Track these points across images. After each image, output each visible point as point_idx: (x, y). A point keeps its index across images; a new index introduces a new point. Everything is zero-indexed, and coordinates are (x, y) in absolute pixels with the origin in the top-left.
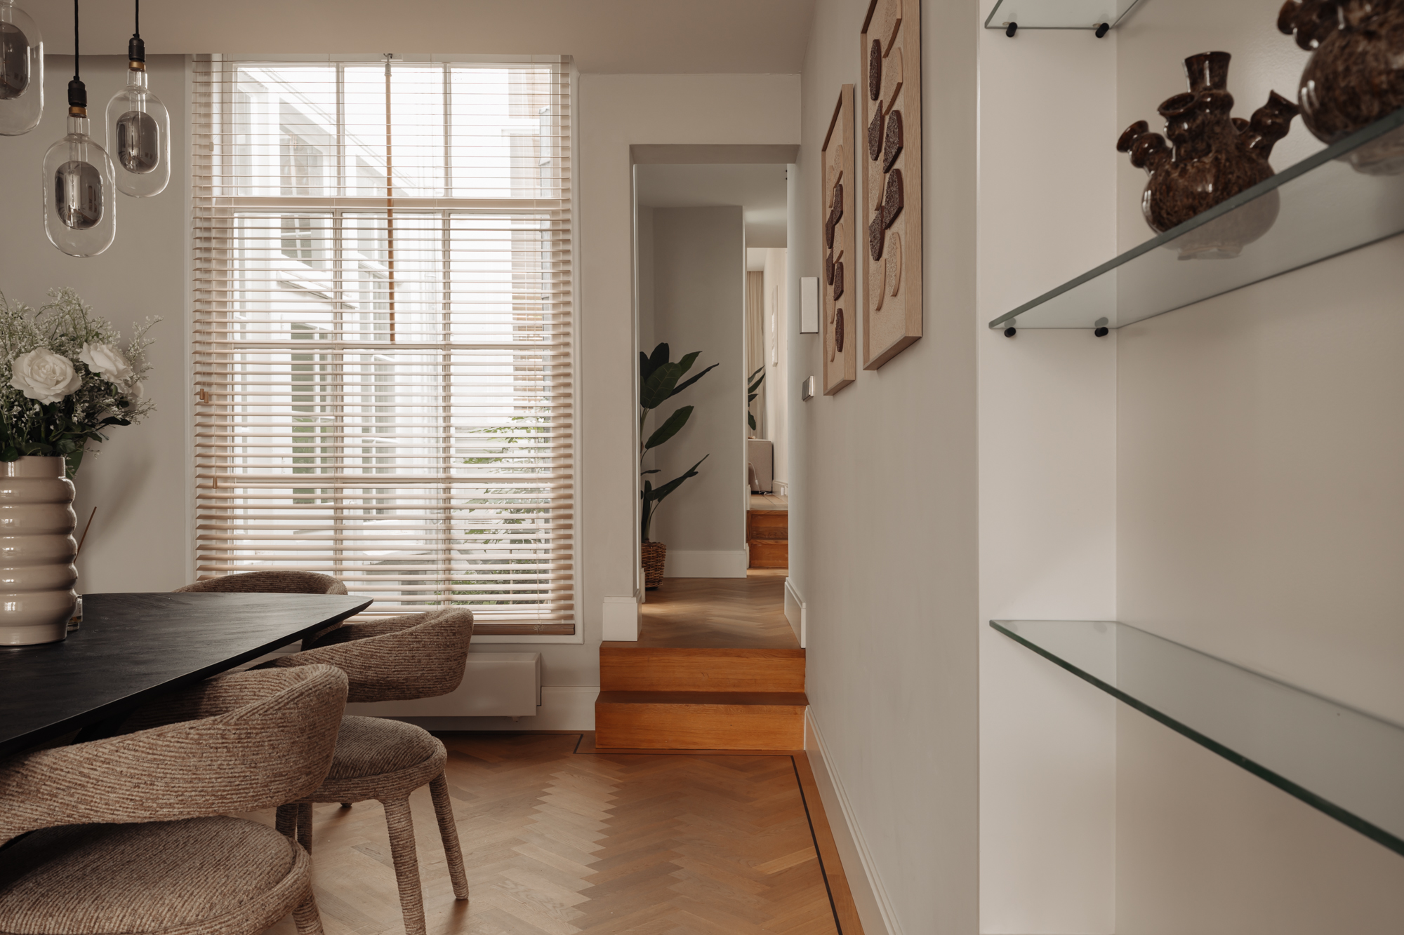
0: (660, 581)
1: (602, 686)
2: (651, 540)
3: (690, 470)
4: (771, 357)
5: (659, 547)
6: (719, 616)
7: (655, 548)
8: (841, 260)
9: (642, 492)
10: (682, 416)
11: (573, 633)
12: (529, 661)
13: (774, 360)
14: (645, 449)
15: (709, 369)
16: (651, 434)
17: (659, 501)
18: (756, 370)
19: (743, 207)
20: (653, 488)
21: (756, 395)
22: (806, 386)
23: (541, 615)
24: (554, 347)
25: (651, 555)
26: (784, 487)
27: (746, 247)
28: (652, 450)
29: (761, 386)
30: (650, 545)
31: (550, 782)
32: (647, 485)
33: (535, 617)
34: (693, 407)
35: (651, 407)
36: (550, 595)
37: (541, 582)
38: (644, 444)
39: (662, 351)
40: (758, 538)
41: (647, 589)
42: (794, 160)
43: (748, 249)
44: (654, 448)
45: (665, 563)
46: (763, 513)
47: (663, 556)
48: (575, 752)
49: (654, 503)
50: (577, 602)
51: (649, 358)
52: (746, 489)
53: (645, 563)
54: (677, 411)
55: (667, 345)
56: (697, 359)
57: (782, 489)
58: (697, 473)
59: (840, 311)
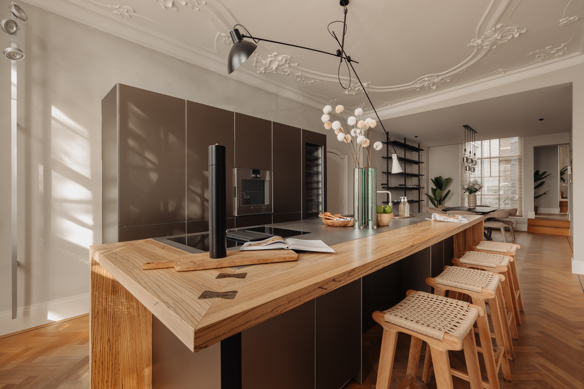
0: (538, 212)
3: (544, 193)
5: (537, 207)
9: (534, 196)
10: (543, 183)
11: (522, 217)
15: (549, 175)
20: (537, 196)
21: (565, 173)
29: (567, 170)
34: (545, 181)
38: (535, 188)
39: (538, 171)
40: (562, 206)
41: (535, 213)
46: (564, 202)
48: (524, 233)
49: (537, 199)
52: (560, 197)
54: (541, 182)
56: (546, 173)
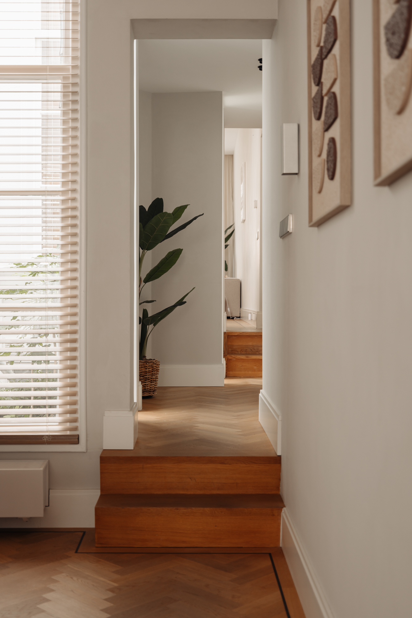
0: (154, 391)
1: (102, 490)
2: (148, 357)
3: (180, 300)
4: (239, 216)
5: (154, 363)
6: (203, 423)
7: (150, 364)
8: (333, 90)
9: (140, 318)
10: (174, 257)
11: (77, 442)
12: (38, 467)
13: (242, 218)
14: (143, 284)
15: (195, 218)
16: (148, 271)
17: (154, 325)
18: (228, 227)
19: (223, 93)
20: (150, 315)
21: (230, 244)
22: (284, 223)
23: (49, 427)
24: (63, 193)
25: (147, 370)
26: (251, 313)
27: (224, 128)
28: (149, 284)
29: (232, 237)
30: (147, 361)
31: (52, 586)
32: (145, 312)
33: (44, 428)
34: (182, 250)
35: (148, 249)
36: (58, 410)
37: (50, 398)
38: (143, 279)
39: (158, 204)
40: (232, 354)
41: (144, 398)
42: (270, 36)
43: (225, 129)
44: (151, 282)
45: (159, 376)
46: (236, 335)
47: (157, 370)
48: (76, 552)
49: (150, 327)
50: (81, 415)
51: (147, 210)
52: (224, 315)
53: (143, 377)
54: (170, 253)
55: (161, 200)
56: (186, 211)
57: (250, 315)
58: (185, 302)
59: (333, 141)
